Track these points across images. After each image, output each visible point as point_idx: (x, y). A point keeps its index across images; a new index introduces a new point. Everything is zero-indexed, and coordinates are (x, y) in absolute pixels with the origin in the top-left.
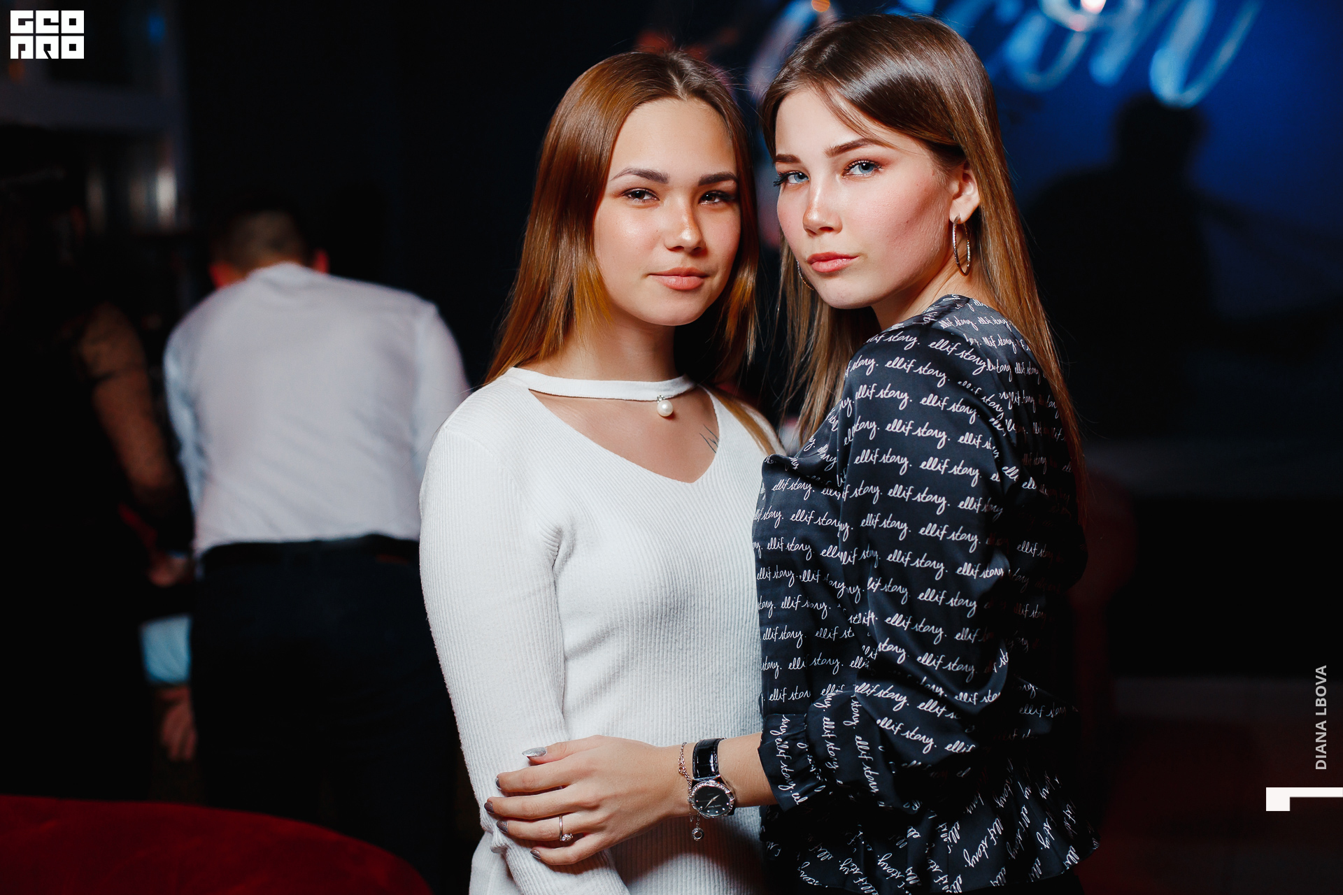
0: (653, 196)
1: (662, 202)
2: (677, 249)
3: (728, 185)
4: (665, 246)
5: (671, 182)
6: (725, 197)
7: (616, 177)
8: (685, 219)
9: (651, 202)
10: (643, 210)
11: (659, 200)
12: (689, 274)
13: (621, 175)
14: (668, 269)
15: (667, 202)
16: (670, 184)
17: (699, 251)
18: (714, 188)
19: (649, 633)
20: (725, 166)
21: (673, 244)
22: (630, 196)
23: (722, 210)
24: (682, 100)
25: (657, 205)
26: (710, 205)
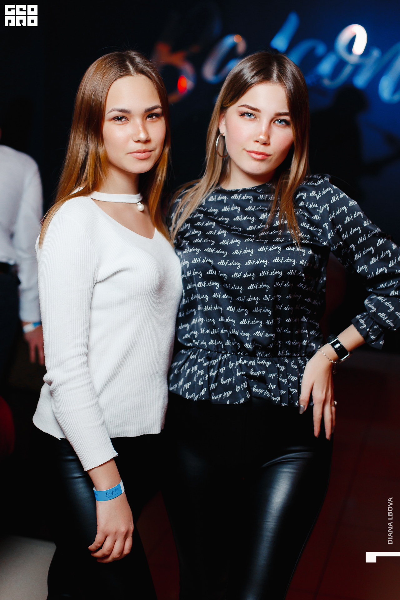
0: (126, 119)
1: (130, 122)
2: (138, 141)
3: (158, 110)
4: (133, 139)
5: (133, 112)
6: (157, 115)
7: (109, 113)
8: (141, 129)
9: (125, 122)
10: (122, 125)
11: (128, 120)
12: (145, 151)
13: (111, 112)
14: (135, 150)
15: (132, 121)
16: (132, 114)
17: (147, 141)
18: (151, 113)
19: (148, 298)
20: (156, 102)
21: (137, 140)
22: (116, 120)
23: (156, 121)
24: (133, 76)
25: (128, 123)
26: (151, 120)
